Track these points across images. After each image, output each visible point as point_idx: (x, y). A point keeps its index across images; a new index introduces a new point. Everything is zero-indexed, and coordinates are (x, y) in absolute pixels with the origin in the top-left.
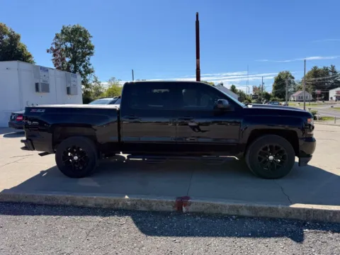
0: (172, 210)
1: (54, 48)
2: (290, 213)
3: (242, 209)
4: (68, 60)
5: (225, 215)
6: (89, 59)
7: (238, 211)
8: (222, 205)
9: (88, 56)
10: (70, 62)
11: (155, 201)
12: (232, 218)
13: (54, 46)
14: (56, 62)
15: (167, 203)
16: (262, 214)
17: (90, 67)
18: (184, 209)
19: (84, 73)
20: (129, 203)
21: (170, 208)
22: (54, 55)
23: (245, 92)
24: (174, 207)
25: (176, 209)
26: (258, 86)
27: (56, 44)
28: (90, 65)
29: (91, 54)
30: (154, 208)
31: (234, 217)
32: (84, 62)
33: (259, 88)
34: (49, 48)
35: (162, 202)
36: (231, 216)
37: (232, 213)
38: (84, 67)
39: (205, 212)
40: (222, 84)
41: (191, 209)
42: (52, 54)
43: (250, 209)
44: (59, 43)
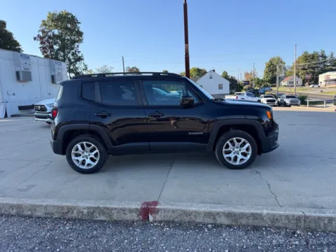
0: (136, 219)
1: (41, 36)
2: (277, 219)
3: (220, 216)
4: (56, 47)
5: (199, 223)
6: (78, 46)
7: (214, 219)
8: (196, 212)
9: (77, 44)
10: (59, 50)
11: (115, 209)
12: (207, 227)
13: (41, 34)
14: (44, 50)
15: (131, 211)
16: (244, 222)
17: (79, 55)
18: (151, 218)
19: (73, 60)
20: (85, 211)
21: (135, 217)
22: (42, 43)
23: (237, 78)
24: (138, 215)
25: (141, 217)
26: (249, 72)
27: (43, 32)
28: (79, 52)
29: (80, 41)
30: (115, 217)
31: (210, 226)
32: (73, 49)
33: (251, 74)
34: (36, 36)
35: (124, 210)
36: (206, 225)
37: (208, 220)
38: (73, 54)
39: (176, 220)
40: (214, 71)
41: (158, 217)
42: (39, 42)
43: (229, 215)
44: (46, 30)
